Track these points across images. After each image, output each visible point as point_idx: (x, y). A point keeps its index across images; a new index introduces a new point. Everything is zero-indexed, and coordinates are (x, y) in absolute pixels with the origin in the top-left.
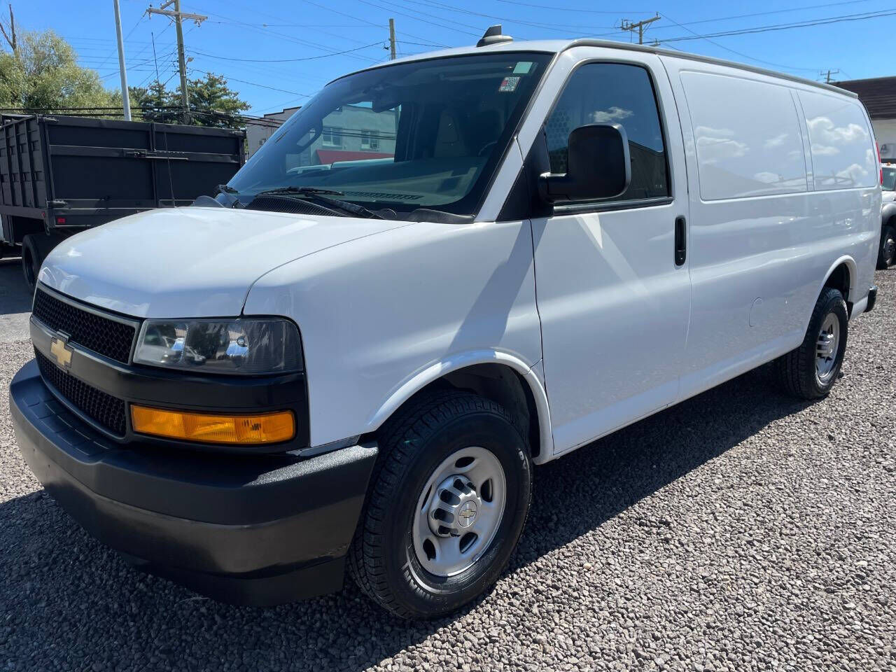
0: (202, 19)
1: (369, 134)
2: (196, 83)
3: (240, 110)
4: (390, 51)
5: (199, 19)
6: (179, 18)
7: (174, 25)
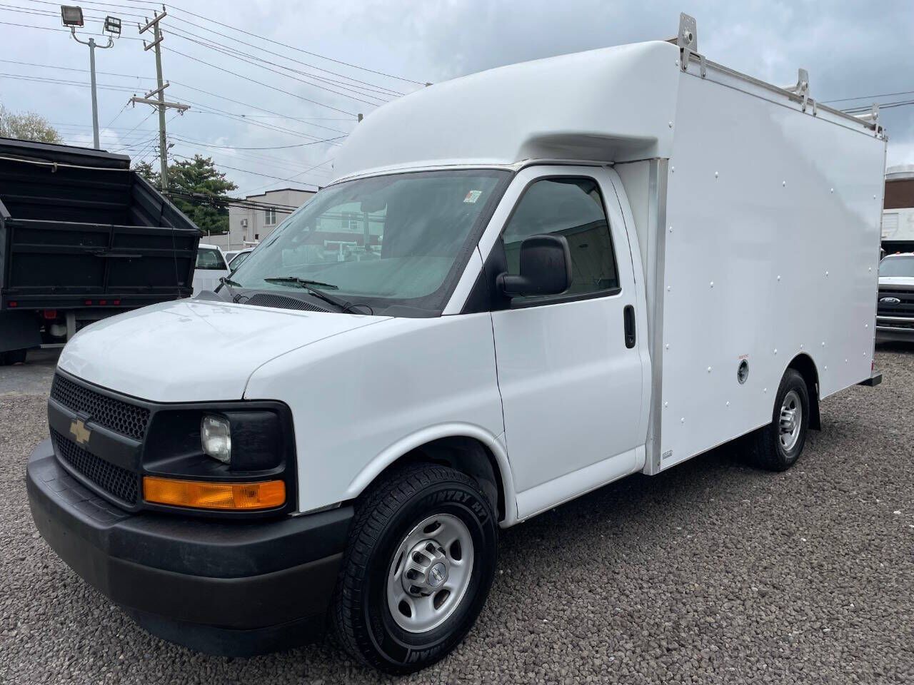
0: (185, 108)
1: (350, 216)
2: (183, 165)
3: (226, 191)
5: (182, 109)
6: (162, 107)
7: (157, 112)
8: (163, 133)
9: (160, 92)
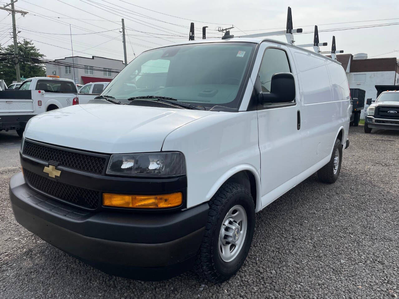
0: (26, 13)
4: (122, 33)
5: (24, 13)
6: (13, 12)
7: (11, 15)
8: (14, 25)
9: (12, 4)
